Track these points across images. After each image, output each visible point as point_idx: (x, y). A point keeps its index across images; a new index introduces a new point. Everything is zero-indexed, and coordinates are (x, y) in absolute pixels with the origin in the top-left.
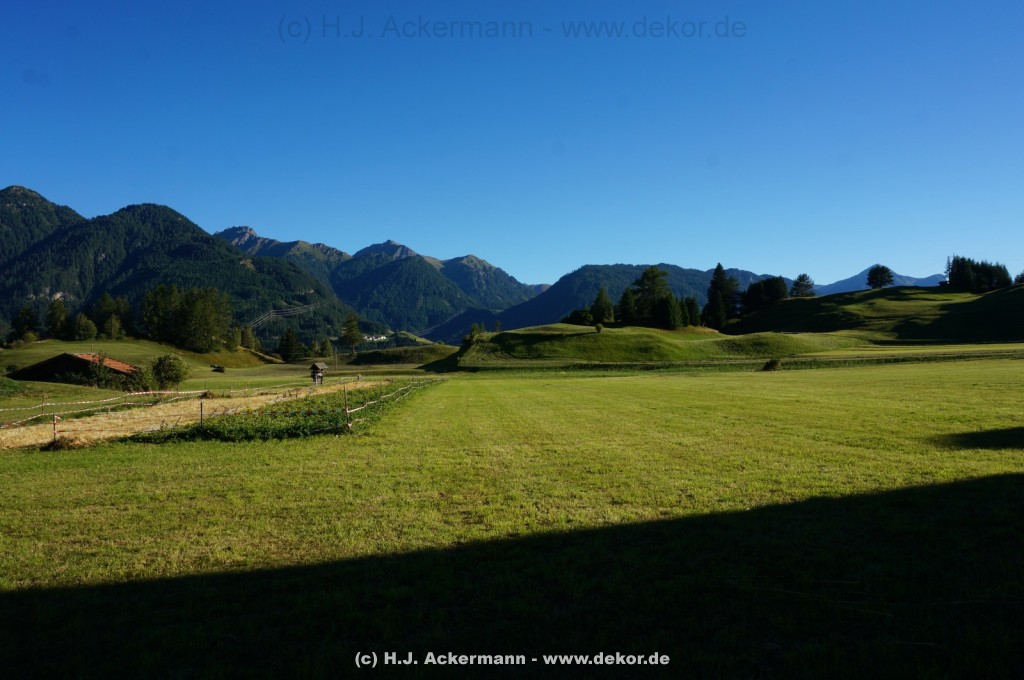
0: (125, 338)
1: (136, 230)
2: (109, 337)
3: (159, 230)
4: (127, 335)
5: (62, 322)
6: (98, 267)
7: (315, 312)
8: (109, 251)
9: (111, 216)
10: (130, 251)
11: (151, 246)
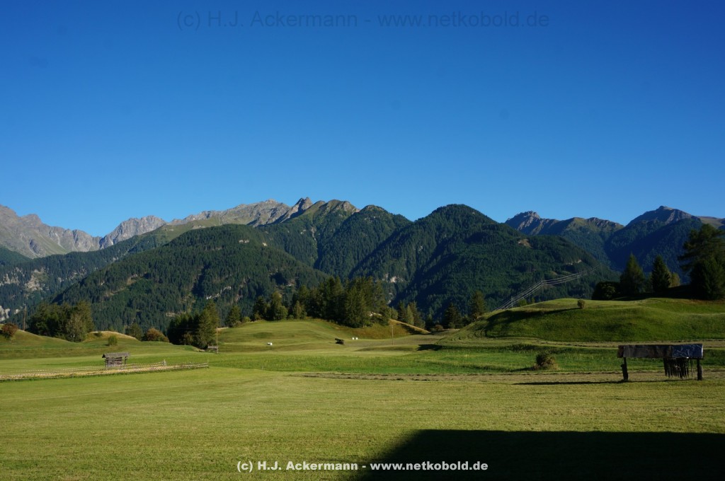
0: (307, 318)
1: (443, 226)
2: (295, 317)
3: (459, 223)
4: (308, 316)
6: (418, 256)
7: (582, 280)
8: (425, 243)
9: (426, 217)
10: (440, 242)
11: (453, 236)
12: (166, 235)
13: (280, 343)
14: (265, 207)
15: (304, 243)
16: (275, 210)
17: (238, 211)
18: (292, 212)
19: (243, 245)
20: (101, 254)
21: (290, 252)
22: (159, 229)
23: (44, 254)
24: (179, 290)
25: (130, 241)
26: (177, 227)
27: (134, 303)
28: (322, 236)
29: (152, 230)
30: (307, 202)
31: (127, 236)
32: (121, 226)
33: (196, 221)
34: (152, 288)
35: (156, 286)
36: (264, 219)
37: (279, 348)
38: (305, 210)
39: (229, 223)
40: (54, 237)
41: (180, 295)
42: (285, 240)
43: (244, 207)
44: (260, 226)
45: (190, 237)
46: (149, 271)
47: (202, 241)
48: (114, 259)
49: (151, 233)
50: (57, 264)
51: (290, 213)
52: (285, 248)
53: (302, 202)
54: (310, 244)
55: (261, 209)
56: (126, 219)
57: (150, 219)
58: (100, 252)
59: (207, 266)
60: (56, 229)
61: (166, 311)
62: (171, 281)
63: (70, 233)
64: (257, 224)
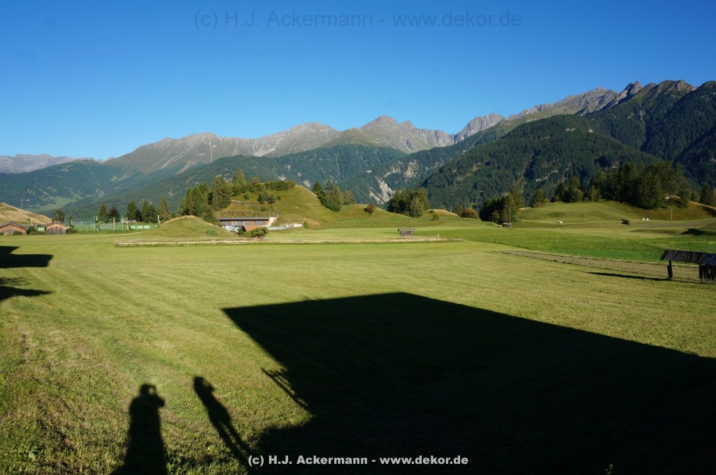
0: (601, 200)
2: (590, 199)
4: (602, 198)
5: (566, 192)
12: (504, 129)
13: (570, 221)
14: (593, 96)
15: (631, 126)
16: (603, 97)
17: (567, 102)
18: (621, 98)
19: (568, 133)
20: (455, 147)
21: (617, 135)
22: (498, 125)
23: (416, 150)
24: (514, 174)
25: (476, 136)
26: (512, 121)
27: (478, 186)
28: (651, 118)
29: (493, 125)
30: (636, 86)
31: (474, 132)
32: (469, 124)
33: (529, 115)
34: (491, 173)
35: (495, 171)
36: (592, 108)
37: (567, 226)
38: (634, 95)
39: (558, 113)
40: (422, 137)
41: (514, 178)
42: (612, 125)
43: (573, 98)
44: (588, 114)
45: (523, 129)
46: (490, 160)
47: (532, 133)
48: (464, 151)
49: (492, 128)
50: (424, 157)
51: (618, 99)
52: (612, 133)
53: (631, 87)
54: (638, 128)
55: (589, 98)
56: (473, 118)
57: (491, 116)
58: (454, 146)
59: (537, 154)
60: (423, 131)
61: (503, 192)
62: (507, 167)
63: (433, 133)
64: (585, 112)
